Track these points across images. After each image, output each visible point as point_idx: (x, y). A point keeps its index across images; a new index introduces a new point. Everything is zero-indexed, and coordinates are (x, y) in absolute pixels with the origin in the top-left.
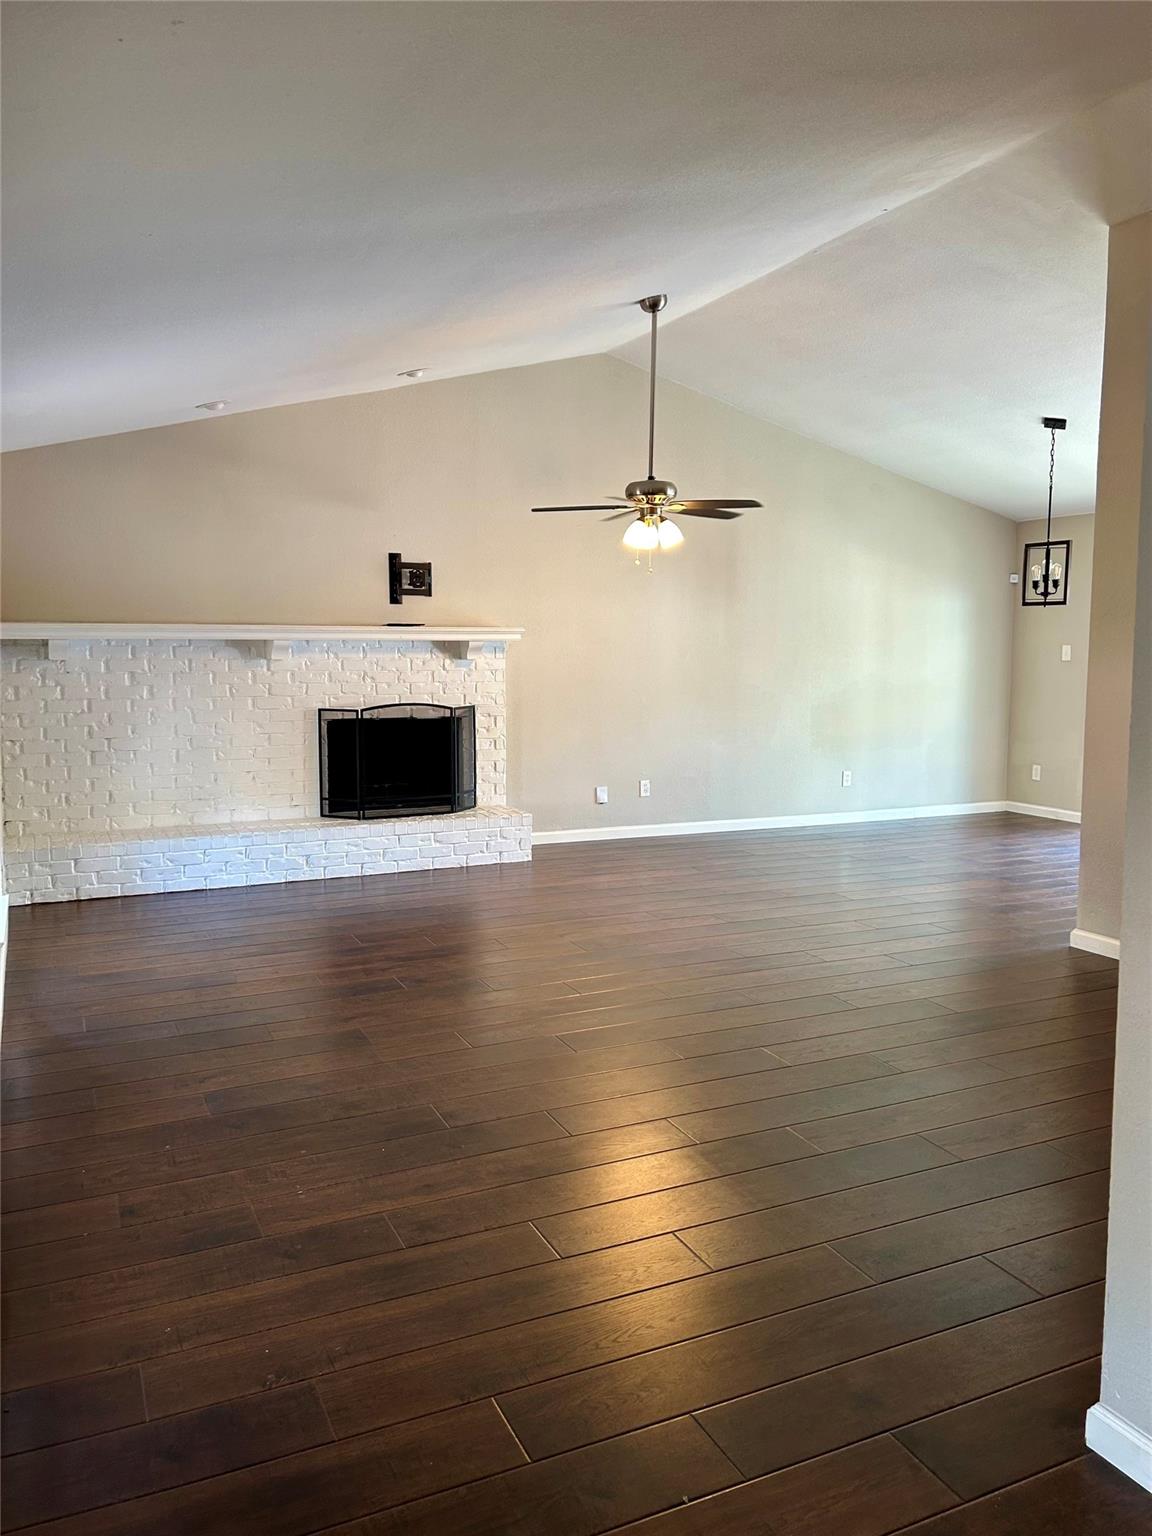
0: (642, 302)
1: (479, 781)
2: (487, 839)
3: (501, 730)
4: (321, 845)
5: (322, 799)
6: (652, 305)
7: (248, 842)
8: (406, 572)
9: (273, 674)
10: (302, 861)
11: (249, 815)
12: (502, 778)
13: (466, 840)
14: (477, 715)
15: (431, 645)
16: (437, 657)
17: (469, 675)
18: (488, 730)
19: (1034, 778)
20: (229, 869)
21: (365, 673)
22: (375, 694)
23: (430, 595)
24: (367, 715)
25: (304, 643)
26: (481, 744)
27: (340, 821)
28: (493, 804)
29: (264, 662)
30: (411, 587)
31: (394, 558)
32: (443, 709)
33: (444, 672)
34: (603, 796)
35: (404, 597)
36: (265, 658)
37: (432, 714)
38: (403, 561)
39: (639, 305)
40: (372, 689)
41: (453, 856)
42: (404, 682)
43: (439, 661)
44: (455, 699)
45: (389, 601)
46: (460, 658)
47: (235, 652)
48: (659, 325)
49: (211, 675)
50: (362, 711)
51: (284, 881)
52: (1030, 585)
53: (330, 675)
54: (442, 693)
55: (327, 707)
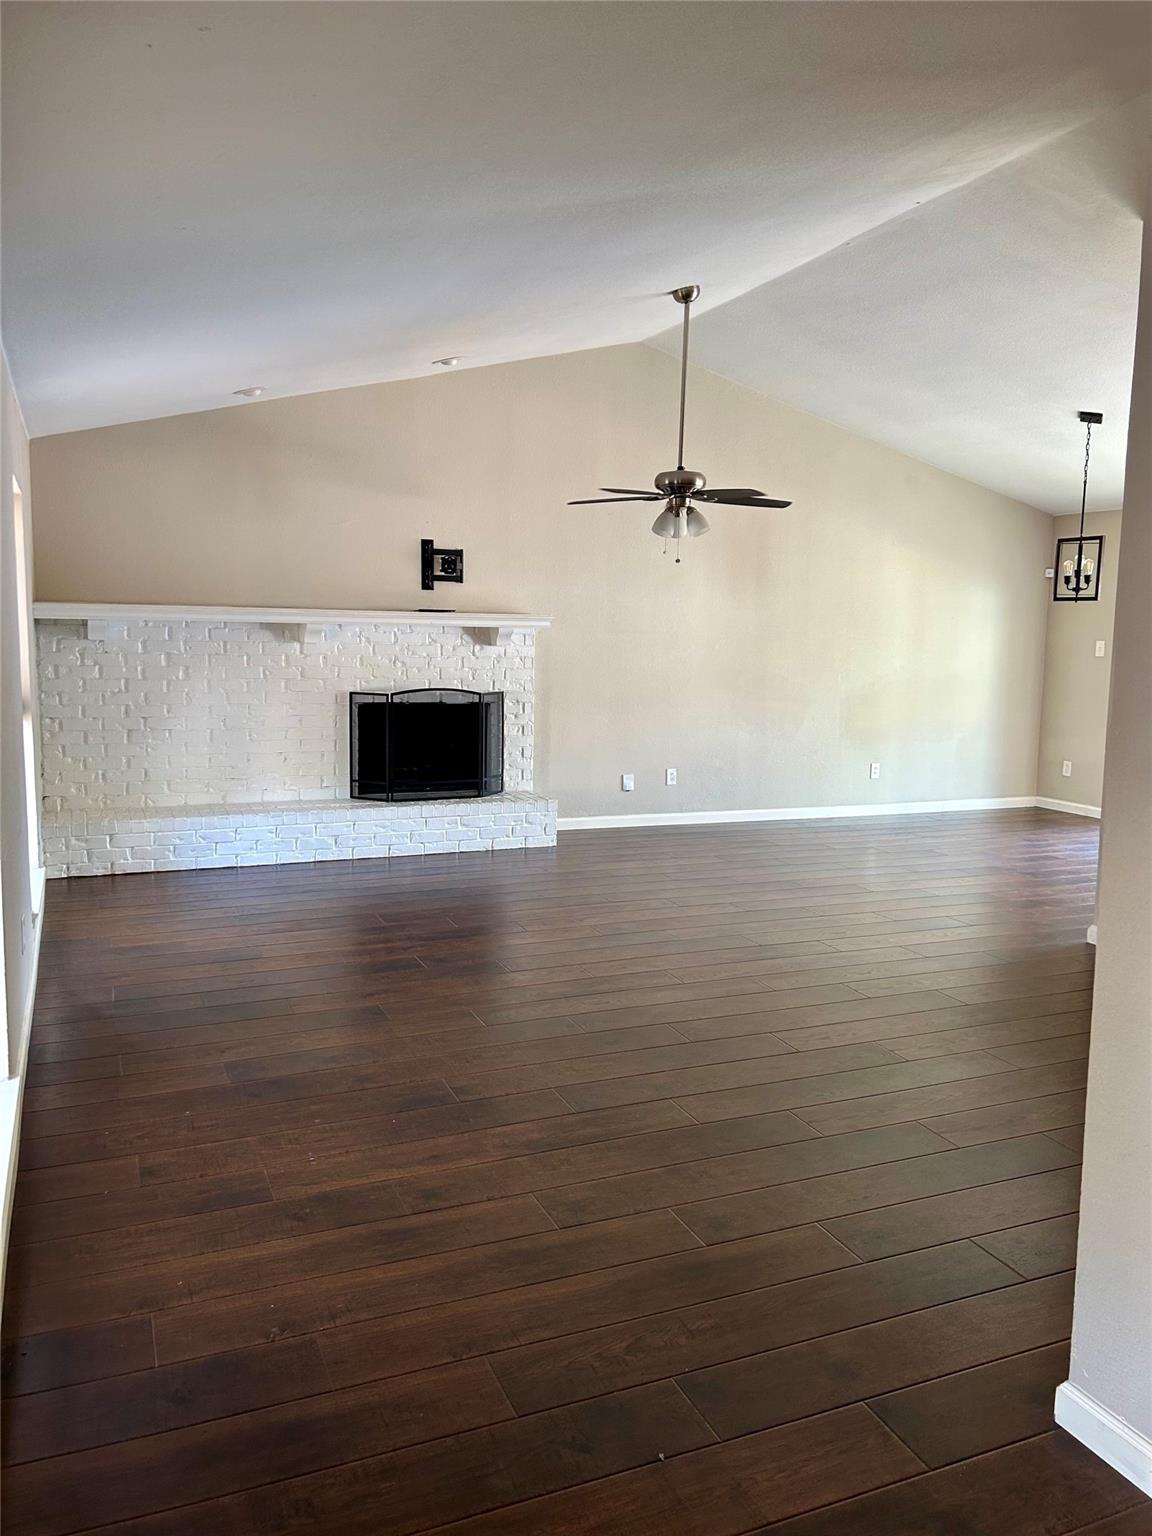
0: (675, 293)
1: (506, 766)
2: (513, 823)
3: (529, 718)
4: (349, 826)
5: (352, 781)
6: (685, 296)
7: (278, 821)
8: (438, 559)
9: (306, 656)
10: (331, 841)
11: (278, 795)
12: (529, 765)
13: (492, 823)
14: (506, 701)
15: (461, 631)
16: (467, 643)
17: (498, 662)
18: (516, 717)
19: (1064, 774)
20: (259, 847)
21: (396, 658)
22: (405, 678)
23: (462, 582)
24: (397, 699)
25: (337, 627)
26: (510, 730)
27: (369, 803)
28: (520, 789)
29: (297, 645)
30: (443, 574)
31: (427, 545)
32: (472, 695)
33: (473, 658)
34: (630, 784)
35: (435, 583)
36: (299, 641)
37: (461, 700)
38: (435, 547)
39: (672, 296)
40: (402, 673)
41: (479, 840)
42: (435, 667)
43: (468, 648)
44: (483, 686)
45: (420, 586)
46: (490, 644)
47: (267, 635)
48: (690, 317)
49: (245, 658)
50: (392, 695)
51: (313, 860)
52: (1061, 580)
53: (361, 659)
54: (471, 678)
55: (359, 691)
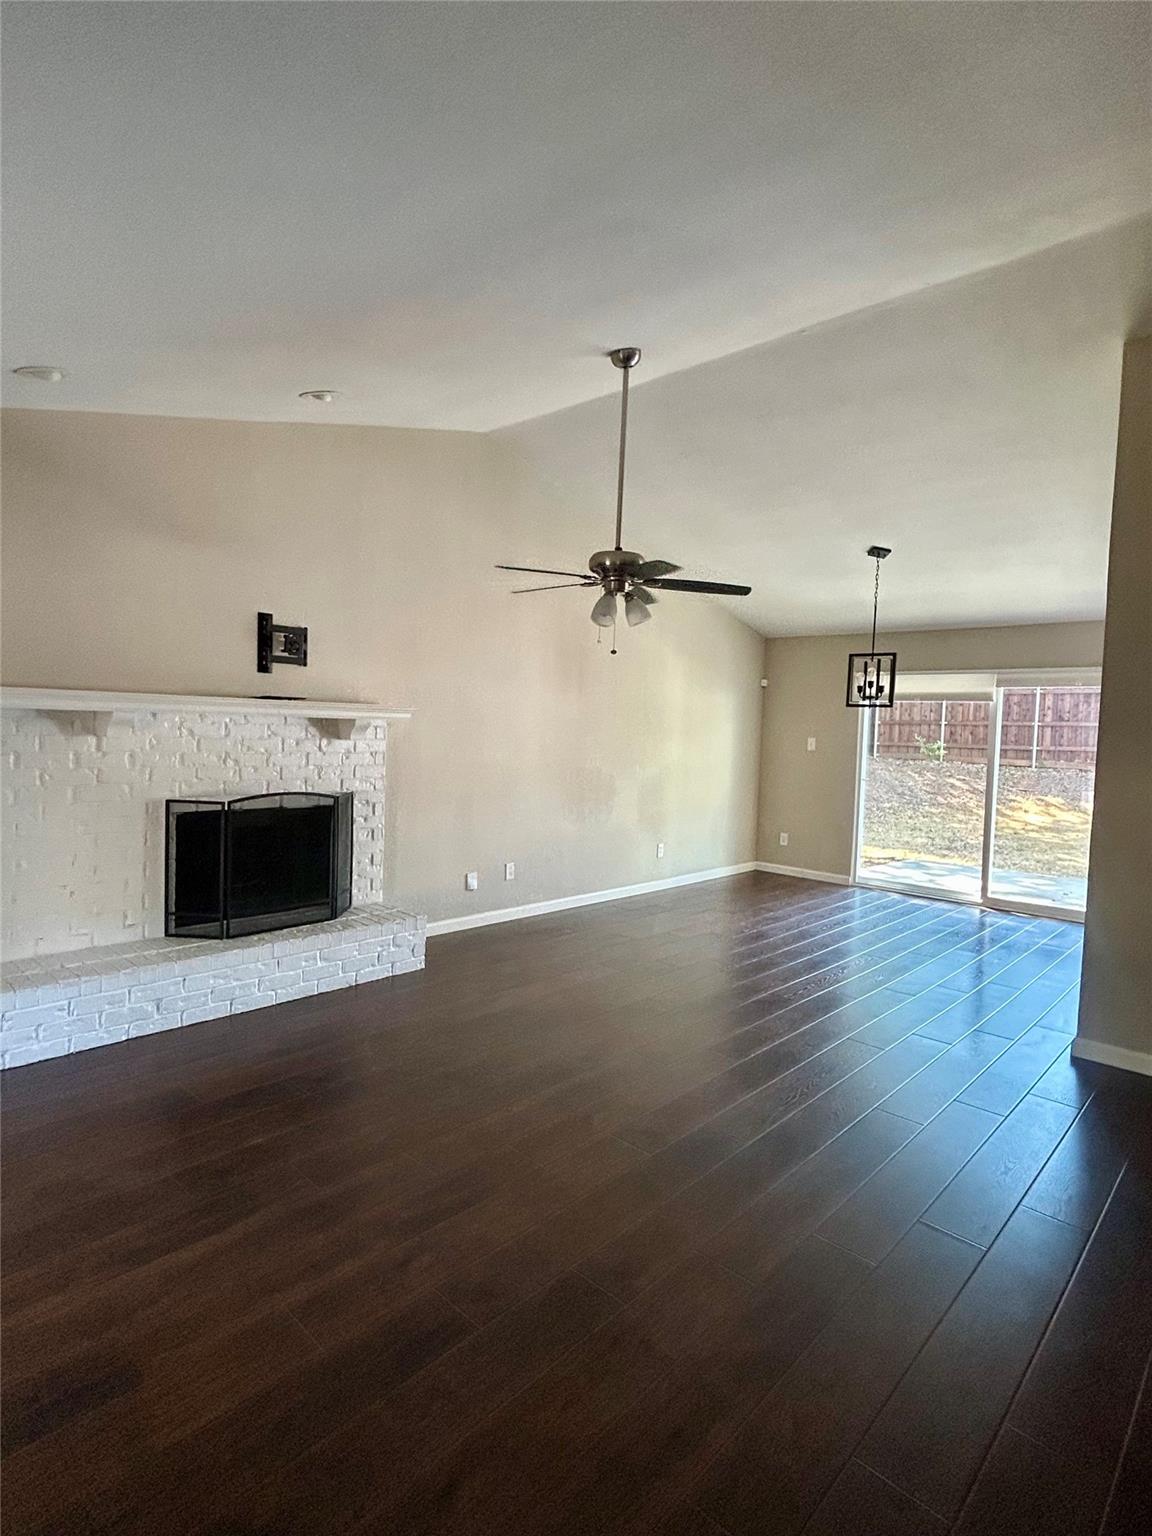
0: (613, 354)
1: (355, 877)
2: (379, 949)
3: (379, 821)
4: (177, 983)
5: (167, 913)
6: (624, 359)
8: (280, 637)
9: (104, 754)
10: (151, 1008)
11: (63, 941)
12: (378, 872)
14: (355, 802)
15: (306, 722)
16: (313, 736)
17: (347, 758)
18: (365, 820)
19: (782, 843)
22: (238, 779)
23: (305, 665)
24: (237, 806)
26: (360, 835)
27: (195, 943)
28: (369, 902)
29: (92, 740)
30: (286, 654)
31: (264, 619)
34: (474, 883)
35: (274, 664)
36: (95, 735)
38: (274, 623)
39: (609, 359)
41: (341, 975)
42: (274, 764)
44: (330, 785)
45: (255, 667)
46: (339, 738)
50: (230, 803)
51: (124, 1038)
53: (182, 757)
54: (317, 778)
55: (177, 799)
